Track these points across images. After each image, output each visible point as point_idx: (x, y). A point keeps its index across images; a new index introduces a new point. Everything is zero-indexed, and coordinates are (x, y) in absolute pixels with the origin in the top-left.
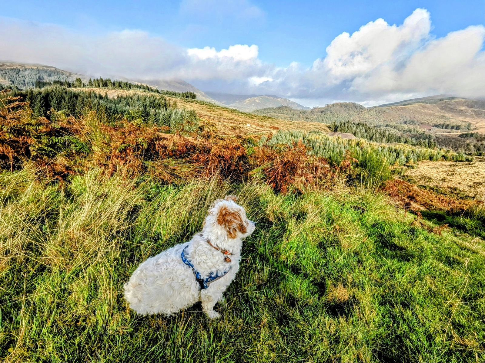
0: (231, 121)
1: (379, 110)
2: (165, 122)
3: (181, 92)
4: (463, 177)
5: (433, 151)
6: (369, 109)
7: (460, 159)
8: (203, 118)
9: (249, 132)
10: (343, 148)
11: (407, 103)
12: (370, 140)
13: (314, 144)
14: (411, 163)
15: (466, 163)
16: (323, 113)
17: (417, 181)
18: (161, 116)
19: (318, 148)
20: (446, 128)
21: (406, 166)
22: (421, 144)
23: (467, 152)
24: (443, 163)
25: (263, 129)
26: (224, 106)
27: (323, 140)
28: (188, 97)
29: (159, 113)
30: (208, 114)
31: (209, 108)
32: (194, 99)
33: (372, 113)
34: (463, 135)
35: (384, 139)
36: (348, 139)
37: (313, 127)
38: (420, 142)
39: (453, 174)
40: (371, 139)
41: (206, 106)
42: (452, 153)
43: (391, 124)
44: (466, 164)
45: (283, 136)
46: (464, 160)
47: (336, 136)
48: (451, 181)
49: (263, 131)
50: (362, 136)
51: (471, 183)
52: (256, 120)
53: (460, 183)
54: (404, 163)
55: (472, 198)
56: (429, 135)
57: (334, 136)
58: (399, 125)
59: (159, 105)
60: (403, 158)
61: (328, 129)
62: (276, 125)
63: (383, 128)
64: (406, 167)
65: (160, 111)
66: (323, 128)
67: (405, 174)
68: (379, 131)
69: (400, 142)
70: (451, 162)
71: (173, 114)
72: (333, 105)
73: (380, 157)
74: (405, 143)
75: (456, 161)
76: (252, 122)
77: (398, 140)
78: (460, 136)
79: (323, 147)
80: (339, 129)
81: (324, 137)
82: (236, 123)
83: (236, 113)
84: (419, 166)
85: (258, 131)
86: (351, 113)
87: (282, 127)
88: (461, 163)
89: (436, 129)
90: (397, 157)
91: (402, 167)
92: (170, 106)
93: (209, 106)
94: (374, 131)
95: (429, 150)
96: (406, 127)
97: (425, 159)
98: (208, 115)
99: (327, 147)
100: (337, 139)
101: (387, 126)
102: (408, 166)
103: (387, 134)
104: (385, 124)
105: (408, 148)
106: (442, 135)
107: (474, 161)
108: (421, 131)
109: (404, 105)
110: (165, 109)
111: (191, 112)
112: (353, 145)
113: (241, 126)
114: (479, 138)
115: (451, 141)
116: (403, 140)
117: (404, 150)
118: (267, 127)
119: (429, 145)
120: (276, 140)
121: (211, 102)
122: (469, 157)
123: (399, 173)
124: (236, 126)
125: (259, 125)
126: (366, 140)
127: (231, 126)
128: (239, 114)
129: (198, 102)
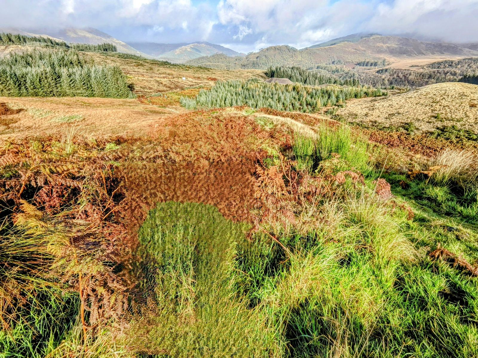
0: (164, 76)
1: (309, 52)
2: (84, 84)
3: (96, 44)
4: (381, 111)
5: (357, 89)
6: (301, 51)
7: (378, 94)
8: (131, 74)
9: (185, 86)
10: (281, 94)
11: (334, 42)
12: (305, 83)
13: (254, 93)
14: (341, 102)
15: (383, 97)
17: (346, 118)
18: (77, 77)
19: (258, 97)
20: (367, 65)
21: (337, 105)
22: (347, 83)
23: (383, 87)
24: (366, 99)
25: (200, 82)
26: (152, 59)
27: (262, 87)
28: (106, 50)
29: (74, 73)
31: (135, 63)
32: (115, 52)
33: (304, 55)
34: (380, 70)
35: (317, 81)
36: (285, 84)
37: (251, 74)
38: (347, 81)
39: (373, 109)
40: (305, 82)
41: (131, 60)
42: (372, 89)
43: (322, 65)
44: (383, 99)
45: (222, 87)
46: (381, 94)
47: (273, 83)
48: (372, 115)
49: (200, 83)
50: (297, 80)
51: (387, 115)
52: (191, 72)
53: (379, 116)
54: (334, 103)
55: (388, 128)
56: (354, 74)
57: (272, 82)
58: (328, 66)
59: (71, 63)
60: (334, 98)
61: (265, 76)
62: (213, 76)
63: (315, 70)
64: (337, 107)
65: (75, 70)
66: (260, 74)
67: (337, 113)
68: (312, 73)
69: (330, 82)
70: (371, 98)
71: (93, 73)
72: (267, 49)
73: (315, 99)
74: (334, 83)
75: (375, 96)
76: (187, 74)
78: (378, 72)
79: (262, 94)
80: (276, 74)
81: (262, 84)
82: (170, 77)
83: (168, 66)
84: (347, 104)
85: (195, 84)
86: (285, 57)
87: (219, 78)
88: (379, 98)
89: (358, 67)
90: (329, 98)
91: (334, 107)
92: (85, 62)
93: (135, 59)
94: (307, 74)
95: (354, 88)
96: (334, 67)
97: (351, 98)
98: (136, 70)
99: (266, 95)
100: (275, 86)
101: (318, 67)
102: (338, 106)
103: (318, 76)
104: (316, 65)
105: (337, 88)
106: (363, 73)
107: (389, 94)
108: (346, 70)
109: (331, 45)
110: (80, 67)
111: (115, 68)
112: (290, 90)
113: (176, 80)
114: (391, 73)
115: (370, 78)
116: (333, 81)
117: (334, 90)
118: (204, 79)
119: (354, 83)
120: (215, 93)
121: (136, 55)
122: (385, 91)
123: (331, 113)
124: (170, 81)
125: (195, 78)
126: (301, 83)
127: (165, 81)
128: (171, 67)
129: (120, 56)
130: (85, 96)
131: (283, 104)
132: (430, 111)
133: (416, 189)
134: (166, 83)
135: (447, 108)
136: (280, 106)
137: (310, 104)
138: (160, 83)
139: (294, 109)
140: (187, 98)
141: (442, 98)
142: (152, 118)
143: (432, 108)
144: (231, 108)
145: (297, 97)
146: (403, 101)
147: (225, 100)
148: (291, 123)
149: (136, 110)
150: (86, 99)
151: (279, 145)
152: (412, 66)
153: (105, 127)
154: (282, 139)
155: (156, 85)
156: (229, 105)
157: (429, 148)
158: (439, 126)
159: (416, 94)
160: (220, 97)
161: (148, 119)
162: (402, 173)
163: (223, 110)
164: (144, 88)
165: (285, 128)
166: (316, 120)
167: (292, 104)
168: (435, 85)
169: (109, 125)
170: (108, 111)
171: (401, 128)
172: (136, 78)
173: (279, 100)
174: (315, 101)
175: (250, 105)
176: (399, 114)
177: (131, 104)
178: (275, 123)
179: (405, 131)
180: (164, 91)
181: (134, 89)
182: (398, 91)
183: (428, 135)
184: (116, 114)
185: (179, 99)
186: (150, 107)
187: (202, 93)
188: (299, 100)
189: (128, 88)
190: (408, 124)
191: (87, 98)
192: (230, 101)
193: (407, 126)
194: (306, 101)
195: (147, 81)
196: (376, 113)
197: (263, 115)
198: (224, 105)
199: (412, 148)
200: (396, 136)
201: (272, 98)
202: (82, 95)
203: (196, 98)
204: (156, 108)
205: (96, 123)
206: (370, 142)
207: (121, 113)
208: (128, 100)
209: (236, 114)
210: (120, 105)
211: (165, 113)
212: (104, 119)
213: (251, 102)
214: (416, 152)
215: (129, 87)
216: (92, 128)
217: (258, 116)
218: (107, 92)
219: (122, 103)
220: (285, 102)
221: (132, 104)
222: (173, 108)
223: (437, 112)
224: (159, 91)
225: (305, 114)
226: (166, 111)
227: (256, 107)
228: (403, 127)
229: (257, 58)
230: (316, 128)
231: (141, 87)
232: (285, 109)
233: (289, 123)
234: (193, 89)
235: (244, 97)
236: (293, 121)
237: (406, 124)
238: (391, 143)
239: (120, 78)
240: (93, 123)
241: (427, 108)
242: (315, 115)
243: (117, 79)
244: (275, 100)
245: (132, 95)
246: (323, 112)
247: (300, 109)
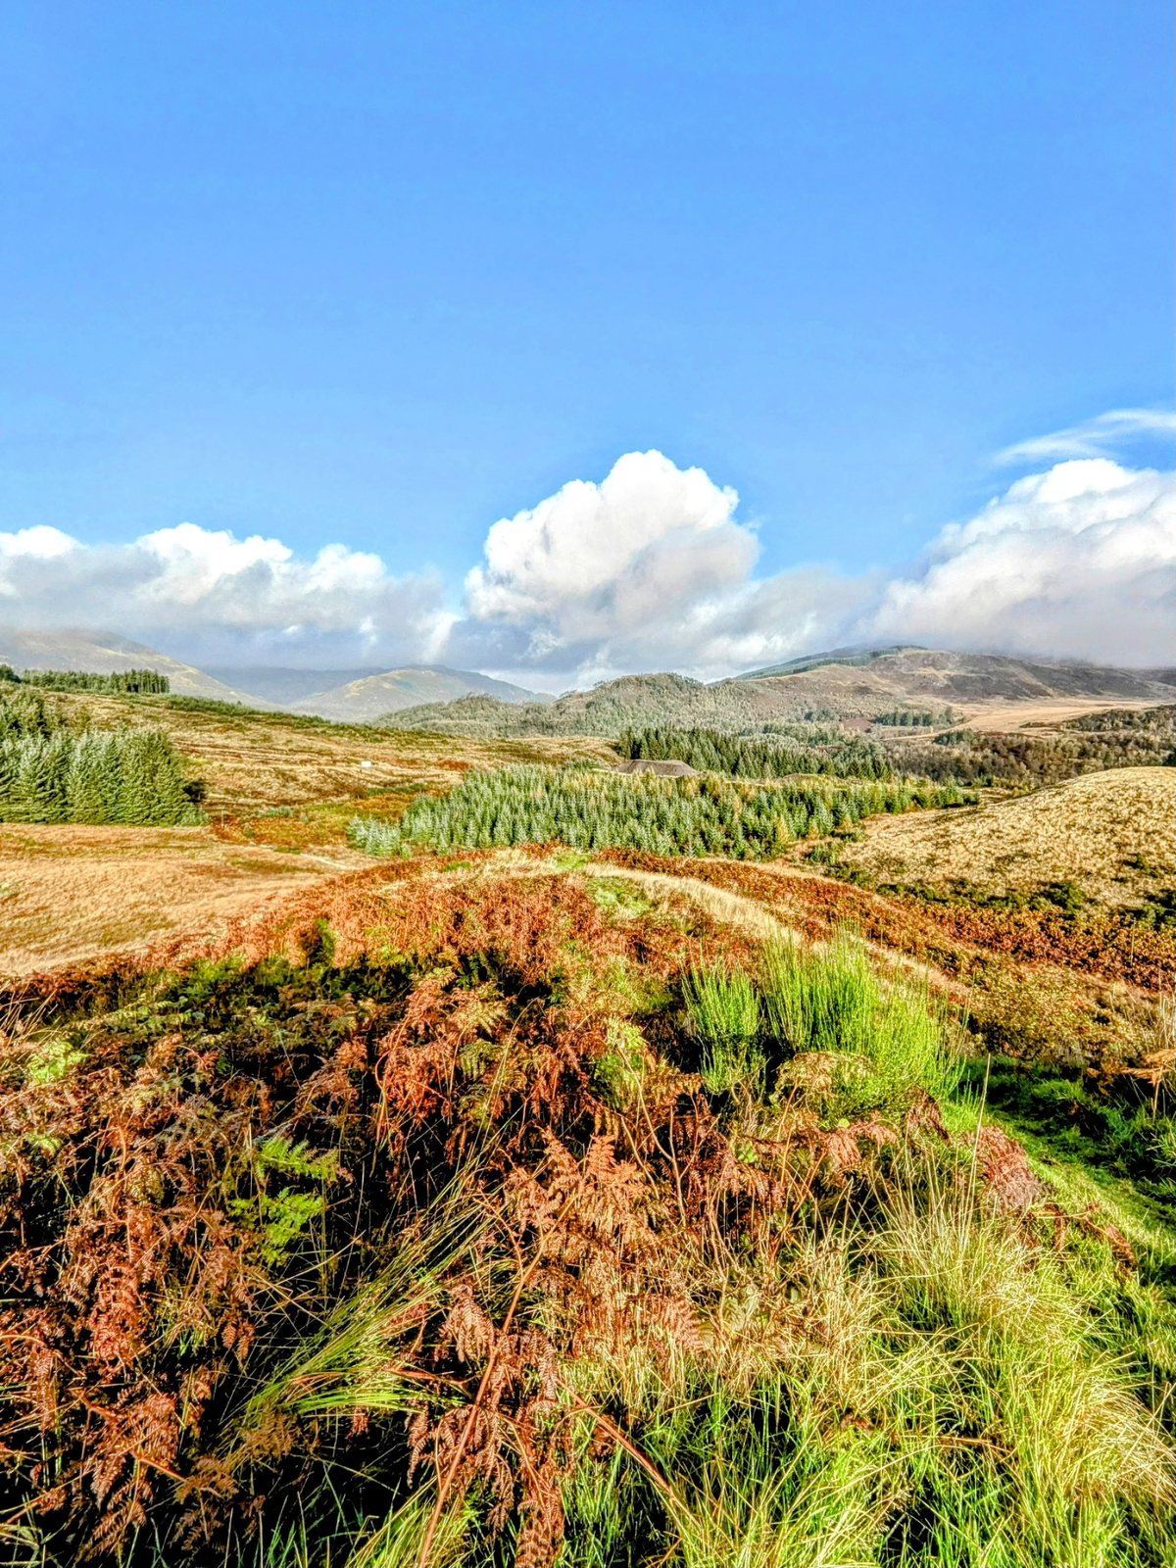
0: (305, 757)
1: (737, 689)
2: (40, 785)
3: (106, 672)
4: (971, 846)
5: (888, 786)
6: (714, 690)
7: (952, 801)
8: (201, 754)
9: (370, 786)
10: (665, 806)
11: (801, 665)
12: (733, 772)
13: (582, 802)
14: (848, 825)
15: (968, 808)
16: (592, 709)
17: (872, 874)
18: (26, 763)
19: (595, 814)
20: (903, 723)
21: (838, 835)
22: (857, 771)
23: (962, 781)
24: (919, 815)
26: (273, 711)
27: (605, 787)
28: (136, 688)
29: (16, 755)
30: (219, 739)
31: (219, 721)
32: (161, 694)
33: (722, 698)
34: (942, 736)
35: (768, 767)
36: (674, 778)
37: (571, 751)
38: (854, 764)
39: (947, 844)
40: (734, 769)
41: (206, 715)
42: (931, 788)
43: (776, 723)
44: (969, 813)
45: (483, 787)
46: (961, 800)
47: (638, 773)
48: (948, 861)
49: (417, 777)
50: (710, 765)
51: (991, 861)
52: (388, 747)
53: (968, 865)
54: (830, 829)
55: (1003, 899)
56: (871, 746)
57: (636, 772)
58: (795, 725)
59: (16, 725)
60: (824, 814)
61: (613, 754)
62: (458, 757)
63: (758, 738)
64: (838, 840)
65: (20, 745)
66: (600, 750)
67: (840, 859)
68: (750, 746)
69: (807, 770)
70: (934, 811)
71: (78, 752)
72: (617, 684)
73: (769, 818)
74: (820, 772)
75: (946, 807)
76: (378, 753)
77: (803, 766)
78: (938, 740)
79: (607, 808)
80: (644, 752)
81: (606, 778)
82: (323, 760)
83: (319, 730)
84: (868, 832)
85: (399, 779)
86: (670, 702)
87: (476, 761)
88: (957, 811)
89: (879, 729)
90: (811, 813)
91: (829, 839)
92: (61, 722)
93: (221, 713)
94: (738, 748)
95: (880, 785)
96: (812, 728)
97: (876, 812)
98: (219, 742)
99: (620, 808)
100: (646, 781)
101: (766, 730)
102: (843, 837)
103: (771, 752)
104: (762, 724)
105: (830, 785)
106: (898, 743)
107: (983, 801)
108: (849, 736)
109: (796, 672)
110: (40, 738)
111: (151, 739)
112: (692, 793)
113: (341, 770)
114: (975, 742)
115: (920, 756)
116: (814, 764)
117: (823, 791)
118: (428, 763)
119: (877, 771)
120: (462, 805)
121: (226, 701)
122: (968, 792)
123: (824, 859)
124: (320, 771)
125: (400, 761)
126: (723, 773)
127: (303, 772)
128: (330, 732)
129: (174, 703)
130: (37, 822)
131: (675, 833)
132: (1113, 847)
133: (1125, 1135)
134: (308, 778)
135: (1157, 837)
136: (665, 841)
137: (755, 833)
138: (287, 778)
139: (708, 849)
140: (373, 823)
141: (1133, 809)
142: (251, 887)
143: (1116, 839)
144: (509, 850)
145: (714, 813)
146: (1027, 818)
147: (494, 825)
148: (702, 894)
149: (201, 862)
150: (36, 832)
151: (665, 974)
152: (1028, 725)
153: (83, 920)
154: (673, 954)
155: (276, 784)
156: (507, 841)
157: (1145, 959)
158: (1152, 892)
159: (1058, 799)
160: (478, 817)
161: (237, 888)
162: (1070, 1073)
163: (485, 856)
164: (235, 794)
165: (685, 913)
166: (780, 882)
167: (702, 834)
168: (1103, 775)
169: (98, 913)
170: (103, 865)
171: (1042, 900)
172: (216, 764)
173: (660, 821)
174: (769, 825)
175: (573, 839)
176: (1026, 856)
177: (186, 844)
178: (651, 896)
179: (1056, 909)
180: (300, 802)
181: (203, 797)
182: (1007, 792)
183: (1128, 917)
184: (130, 877)
185: (347, 824)
186: (249, 850)
187: (420, 805)
188: (721, 820)
189: (186, 796)
190: (1060, 887)
191: (40, 828)
192: (509, 827)
193: (1057, 893)
194: (744, 824)
195: (249, 773)
196: (958, 855)
197: (612, 870)
198: (489, 839)
199: (1091, 960)
200: (1033, 925)
201: (638, 818)
202: (26, 818)
203: (402, 820)
204: (267, 853)
205: (55, 907)
206: (958, 947)
207: (148, 874)
208: (179, 830)
209: (527, 870)
210: (146, 846)
211: (295, 869)
212: (86, 892)
213: (573, 832)
214: (1109, 973)
215: (188, 790)
216: (35, 924)
217: (597, 874)
218: (114, 809)
219: (155, 841)
220: (680, 829)
221: (191, 844)
222: (324, 853)
223: (1132, 850)
224: (285, 802)
225: (742, 863)
226: (299, 864)
227: (591, 846)
228: (1049, 896)
229: (588, 706)
230: (782, 909)
231: (227, 792)
232: (682, 850)
233: (695, 895)
234: (392, 795)
235: (552, 814)
236: (709, 889)
237: (1054, 885)
238: (1026, 947)
239: (165, 767)
240: (43, 908)
241: (1102, 837)
242: (777, 868)
243: (154, 771)
244: (648, 822)
245: (193, 817)
246: (797, 856)
247: (726, 847)
